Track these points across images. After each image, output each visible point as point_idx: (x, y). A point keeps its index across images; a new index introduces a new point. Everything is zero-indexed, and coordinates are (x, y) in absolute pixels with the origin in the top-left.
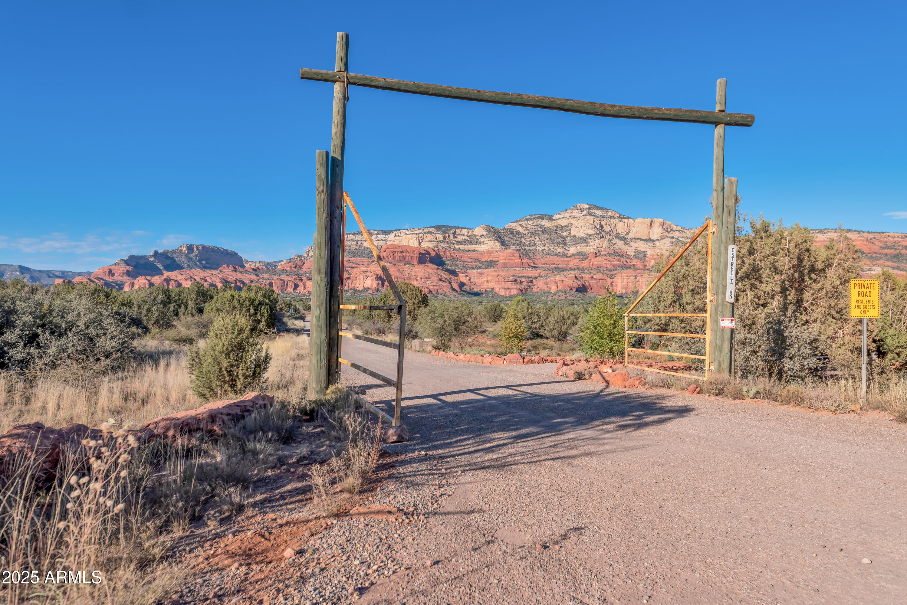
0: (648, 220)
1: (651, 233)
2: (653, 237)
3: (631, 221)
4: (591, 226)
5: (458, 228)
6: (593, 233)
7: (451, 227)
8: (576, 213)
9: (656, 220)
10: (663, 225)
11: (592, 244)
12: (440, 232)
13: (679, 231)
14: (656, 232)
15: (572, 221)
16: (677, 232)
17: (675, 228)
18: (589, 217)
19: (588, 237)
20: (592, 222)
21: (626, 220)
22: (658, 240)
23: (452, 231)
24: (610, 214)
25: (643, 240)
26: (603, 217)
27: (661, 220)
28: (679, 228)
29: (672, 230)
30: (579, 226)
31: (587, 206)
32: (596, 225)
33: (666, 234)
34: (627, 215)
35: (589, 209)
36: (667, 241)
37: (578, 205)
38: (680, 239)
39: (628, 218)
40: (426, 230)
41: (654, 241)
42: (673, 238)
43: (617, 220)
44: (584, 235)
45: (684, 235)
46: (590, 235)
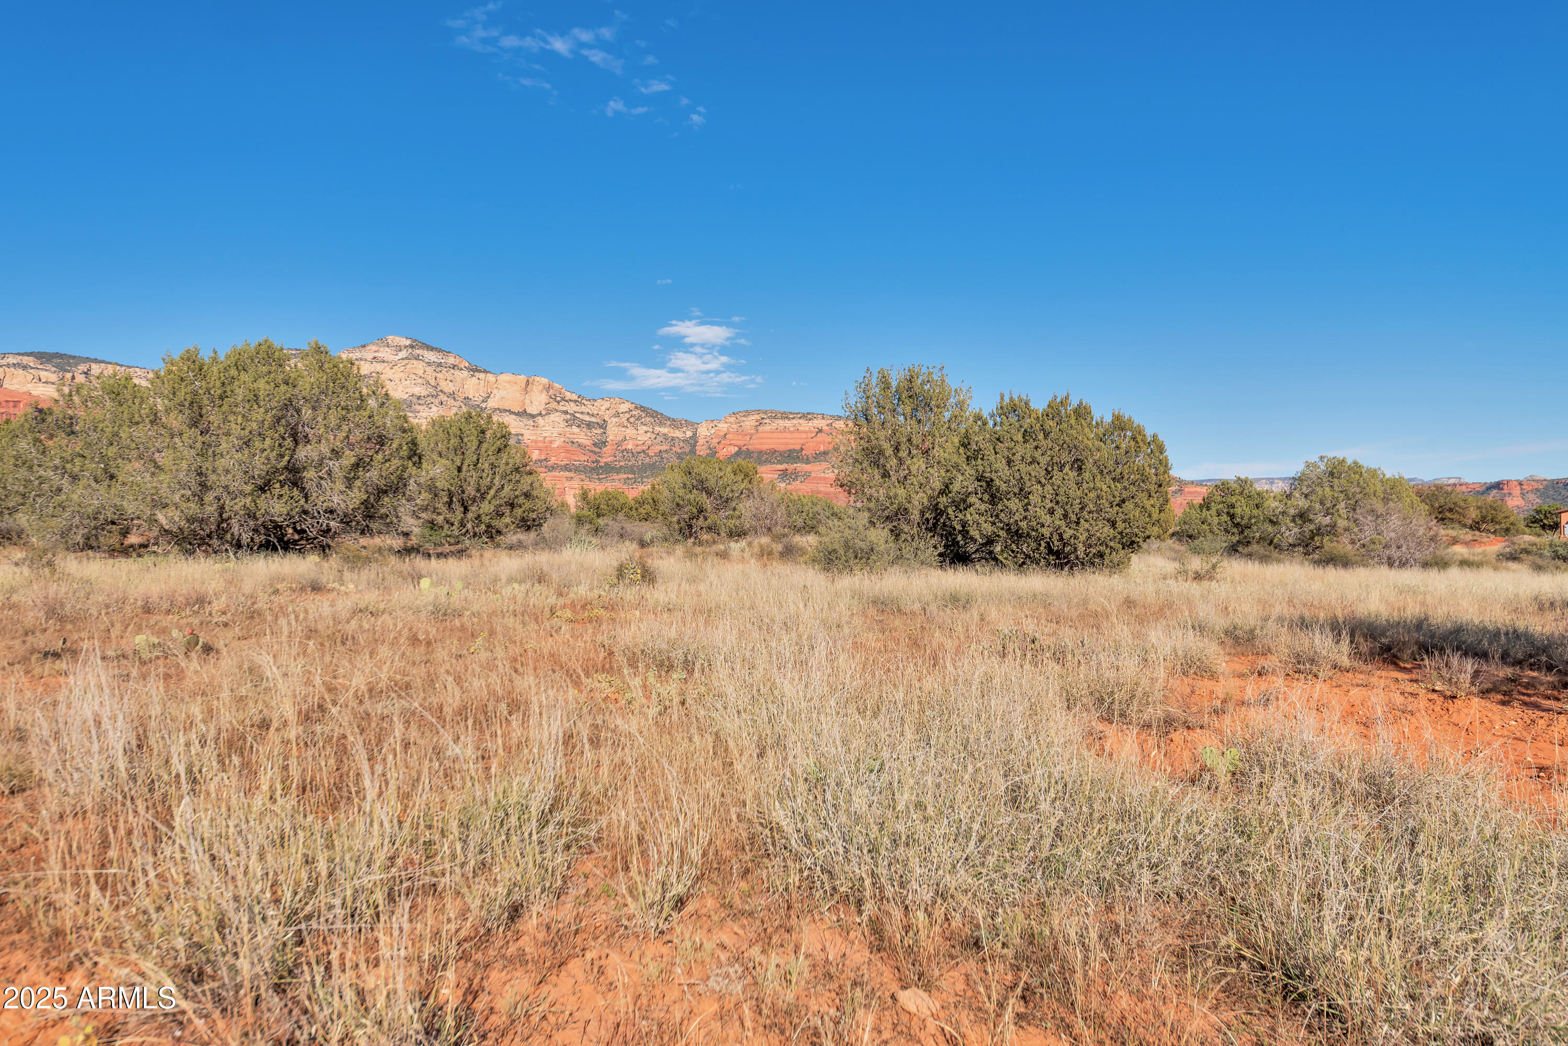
0: (522, 378)
1: (527, 402)
2: (532, 410)
3: (491, 377)
4: (420, 381)
5: (96, 361)
6: (424, 393)
7: (79, 360)
8: (385, 353)
9: (537, 379)
10: (548, 388)
11: (424, 415)
12: (49, 367)
13: (575, 401)
14: (537, 401)
15: (378, 367)
16: (572, 404)
17: (568, 395)
18: (415, 362)
19: (414, 400)
20: (420, 373)
21: (482, 376)
22: (540, 414)
23: (83, 367)
24: (451, 360)
25: (514, 413)
26: (440, 365)
27: (545, 381)
28: (574, 397)
29: (563, 399)
30: (396, 377)
31: (408, 342)
32: (429, 378)
33: (554, 405)
34: (482, 366)
35: (412, 347)
36: (556, 417)
37: (390, 338)
38: (578, 415)
39: (485, 372)
40: (11, 360)
41: (533, 416)
42: (566, 412)
43: (465, 373)
44: (406, 397)
45: (583, 409)
46: (419, 398)
